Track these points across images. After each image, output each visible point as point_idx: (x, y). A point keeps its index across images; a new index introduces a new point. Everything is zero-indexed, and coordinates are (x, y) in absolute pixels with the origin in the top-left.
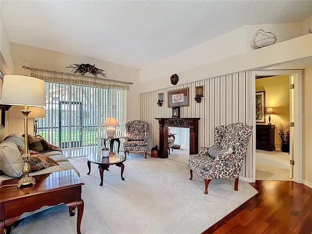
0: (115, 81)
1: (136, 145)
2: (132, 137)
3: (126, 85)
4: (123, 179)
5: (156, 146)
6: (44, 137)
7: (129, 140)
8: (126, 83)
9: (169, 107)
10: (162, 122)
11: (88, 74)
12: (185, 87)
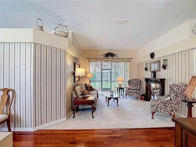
0: (123, 59)
1: (131, 92)
2: (130, 87)
3: (129, 60)
4: (118, 106)
5: (144, 94)
6: (92, 85)
7: (129, 89)
8: (129, 59)
9: (150, 71)
10: (147, 80)
11: (110, 57)
12: (158, 60)
